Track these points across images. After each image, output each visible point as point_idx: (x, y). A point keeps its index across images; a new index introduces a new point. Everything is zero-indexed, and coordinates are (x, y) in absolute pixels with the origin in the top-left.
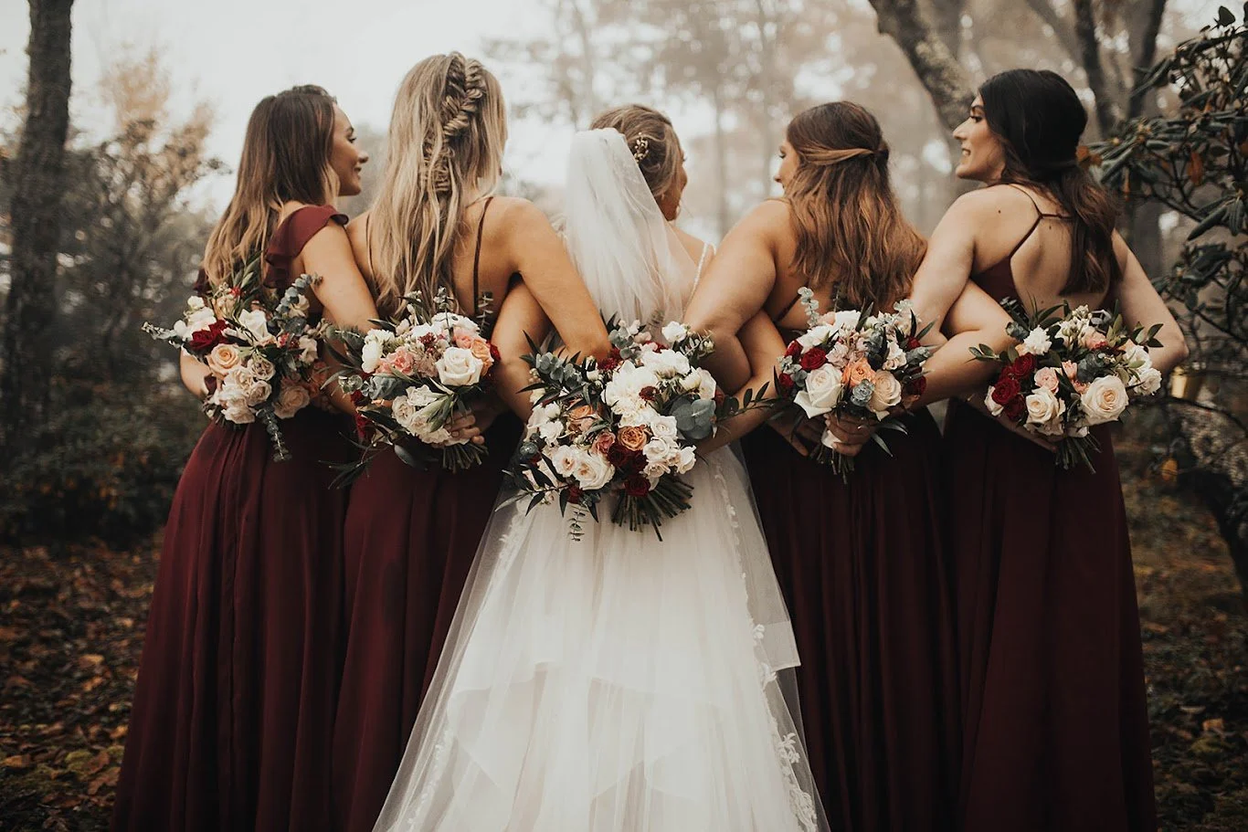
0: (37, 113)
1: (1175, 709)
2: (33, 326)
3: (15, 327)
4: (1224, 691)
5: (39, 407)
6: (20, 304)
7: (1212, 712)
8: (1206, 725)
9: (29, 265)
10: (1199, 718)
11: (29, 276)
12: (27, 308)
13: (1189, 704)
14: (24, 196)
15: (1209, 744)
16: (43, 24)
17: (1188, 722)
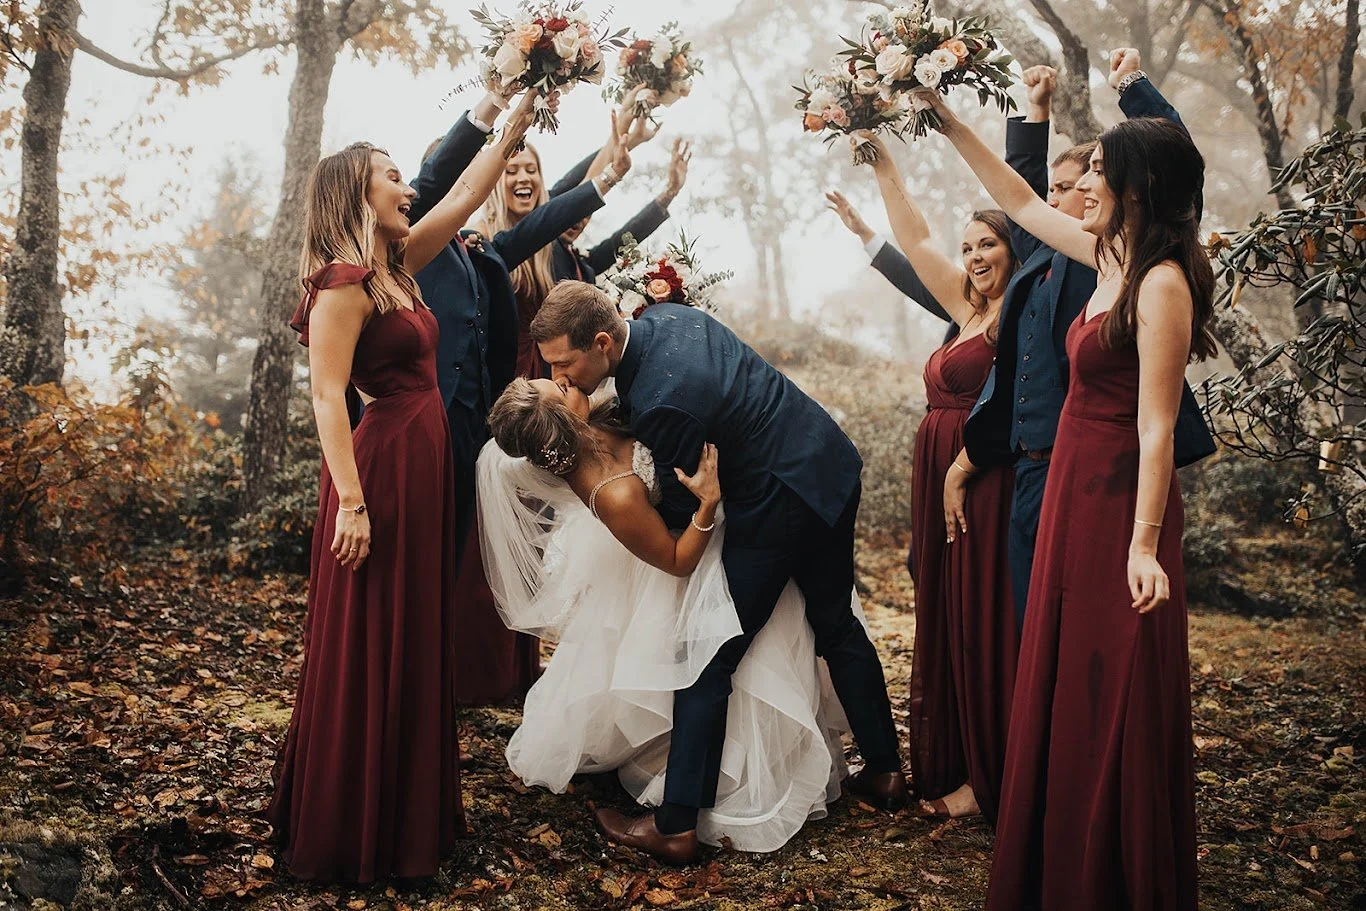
0: (290, 197)
1: (1311, 737)
2: (276, 385)
3: (260, 385)
4: (1355, 723)
5: (276, 458)
6: (266, 365)
7: (1343, 740)
8: (1336, 751)
9: (275, 331)
10: (1331, 746)
11: (275, 341)
12: (271, 369)
13: (1324, 734)
14: (275, 269)
15: (1335, 763)
16: (301, 120)
17: (1321, 747)
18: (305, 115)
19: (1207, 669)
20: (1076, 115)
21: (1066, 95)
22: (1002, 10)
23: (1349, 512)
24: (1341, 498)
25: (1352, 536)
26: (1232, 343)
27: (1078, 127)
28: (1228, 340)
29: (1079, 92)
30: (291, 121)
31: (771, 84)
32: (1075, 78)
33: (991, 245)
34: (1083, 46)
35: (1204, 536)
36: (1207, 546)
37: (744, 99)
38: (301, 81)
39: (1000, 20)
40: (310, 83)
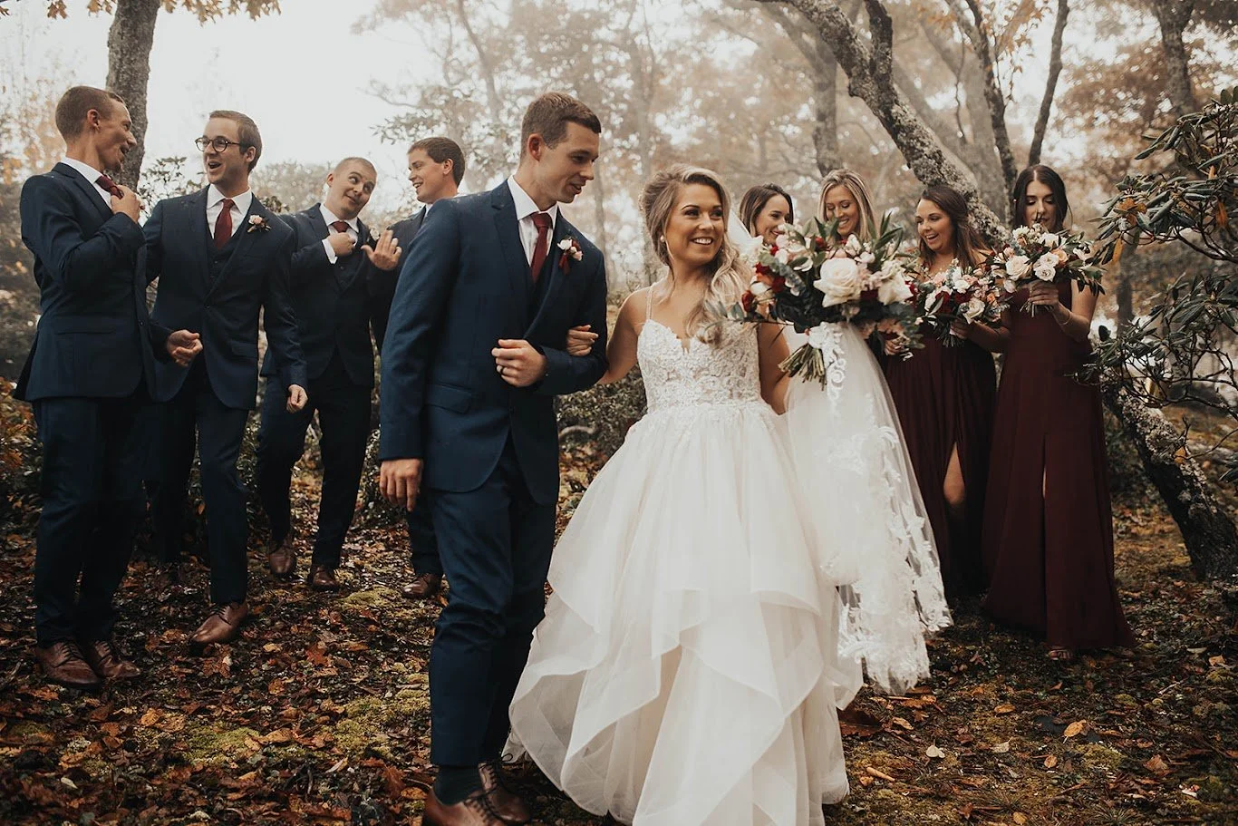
18: (130, 62)
20: (879, 79)
23: (1147, 437)
24: (1139, 425)
25: (1152, 458)
27: (881, 90)
29: (884, 58)
30: (113, 68)
32: (880, 45)
33: (938, 219)
34: (889, 15)
38: (124, 24)
40: (134, 28)
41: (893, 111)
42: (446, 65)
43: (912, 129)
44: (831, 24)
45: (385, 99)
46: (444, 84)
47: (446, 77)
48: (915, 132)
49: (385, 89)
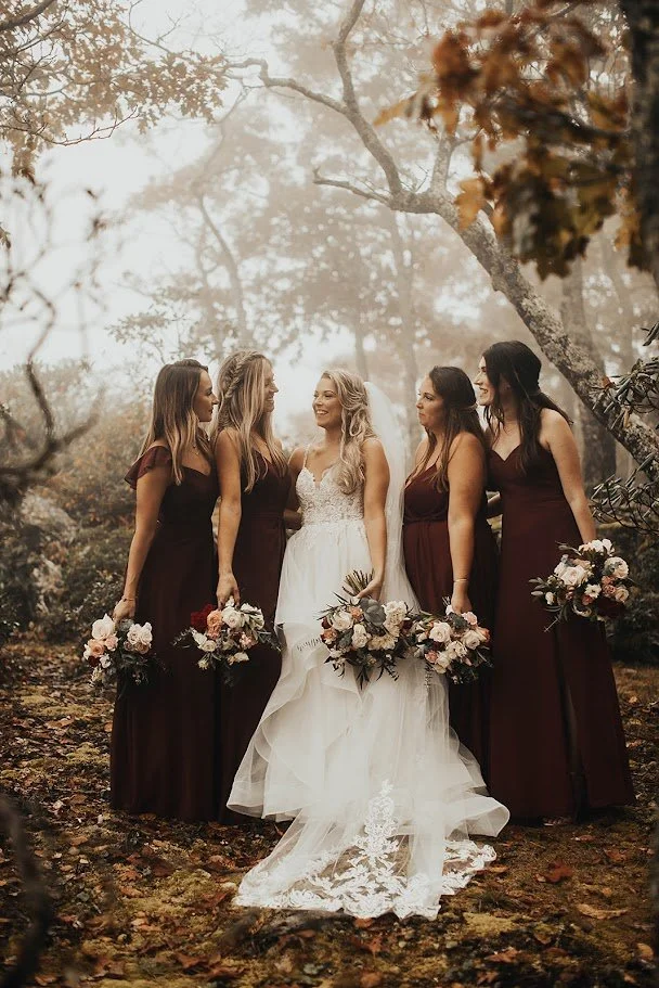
19: (633, 700)
20: (507, 278)
21: (499, 262)
22: (445, 195)
26: (638, 451)
27: (511, 287)
28: (635, 450)
31: (236, 222)
35: (635, 607)
36: (637, 615)
37: (211, 240)
39: (444, 203)
41: (524, 304)
42: (199, 252)
43: (541, 318)
44: (470, 232)
45: (138, 291)
46: (196, 273)
47: (200, 266)
48: (544, 321)
49: (139, 281)
